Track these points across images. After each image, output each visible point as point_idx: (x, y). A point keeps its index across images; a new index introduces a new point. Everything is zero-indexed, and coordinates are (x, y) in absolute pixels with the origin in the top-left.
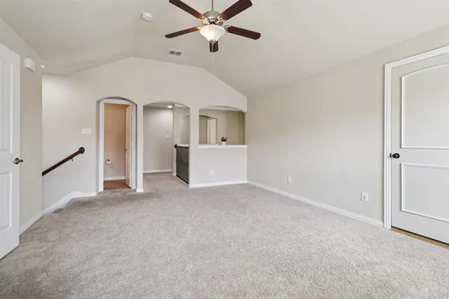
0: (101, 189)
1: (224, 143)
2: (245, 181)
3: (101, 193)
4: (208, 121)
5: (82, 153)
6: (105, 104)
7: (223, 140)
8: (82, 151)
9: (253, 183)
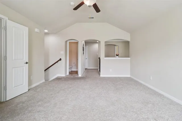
0: (68, 74)
1: (117, 57)
2: (129, 76)
3: (68, 75)
4: (116, 47)
5: (61, 60)
6: (69, 42)
7: (117, 55)
8: (60, 60)
9: (132, 77)
